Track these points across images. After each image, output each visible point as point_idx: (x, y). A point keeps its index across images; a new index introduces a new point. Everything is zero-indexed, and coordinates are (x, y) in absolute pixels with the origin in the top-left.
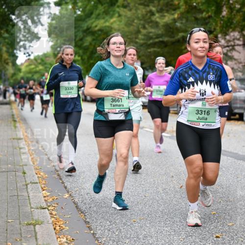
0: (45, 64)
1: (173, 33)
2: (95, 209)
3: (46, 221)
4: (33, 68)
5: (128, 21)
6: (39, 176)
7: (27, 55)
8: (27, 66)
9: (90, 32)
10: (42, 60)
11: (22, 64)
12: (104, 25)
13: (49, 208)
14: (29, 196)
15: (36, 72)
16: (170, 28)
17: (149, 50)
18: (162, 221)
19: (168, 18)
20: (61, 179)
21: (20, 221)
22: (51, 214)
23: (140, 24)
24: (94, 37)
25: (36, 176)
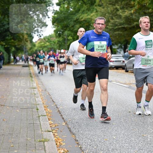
0: (51, 41)
1: (130, 22)
2: (81, 132)
3: (51, 140)
4: (43, 44)
5: (102, 14)
6: (47, 111)
7: (39, 36)
8: (39, 43)
9: (78, 22)
10: (49, 39)
11: (36, 42)
12: (87, 17)
13: (53, 131)
14: (40, 124)
15: (45, 47)
16: (129, 19)
17: (115, 33)
18: (124, 140)
19: (127, 13)
20: (60, 113)
21: (35, 140)
22: (54, 135)
23: (109, 16)
24: (81, 25)
25: (45, 111)
